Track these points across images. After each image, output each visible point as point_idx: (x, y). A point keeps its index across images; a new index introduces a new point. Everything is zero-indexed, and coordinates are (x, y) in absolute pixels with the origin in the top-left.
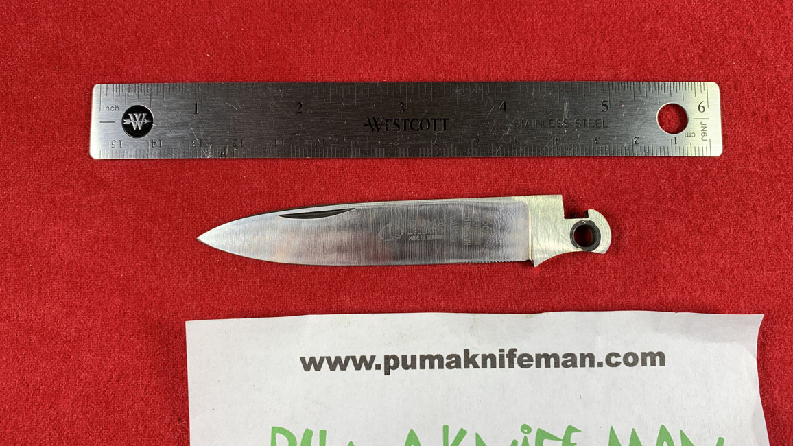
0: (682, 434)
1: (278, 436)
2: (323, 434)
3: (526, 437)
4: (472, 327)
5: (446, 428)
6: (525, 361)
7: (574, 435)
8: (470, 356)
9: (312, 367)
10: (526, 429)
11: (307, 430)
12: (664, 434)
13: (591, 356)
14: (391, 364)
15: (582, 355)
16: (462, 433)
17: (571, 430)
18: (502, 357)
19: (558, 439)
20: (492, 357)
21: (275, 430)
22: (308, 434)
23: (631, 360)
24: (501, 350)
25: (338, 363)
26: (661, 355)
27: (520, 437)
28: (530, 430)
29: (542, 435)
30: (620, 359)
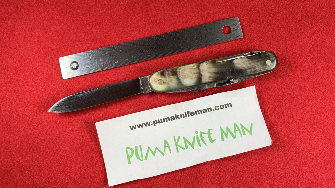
0: (241, 124)
1: (128, 149)
2: (140, 146)
3: (197, 135)
4: (176, 108)
5: (174, 137)
6: (192, 114)
7: (210, 131)
8: (177, 116)
9: (133, 128)
10: (197, 132)
11: (136, 146)
12: (236, 126)
13: (210, 108)
14: (155, 123)
15: (208, 109)
16: (179, 137)
17: (209, 130)
18: (186, 114)
19: (207, 133)
20: (183, 115)
21: (127, 148)
22: (136, 147)
23: (222, 107)
24: (185, 112)
25: (140, 126)
26: (230, 104)
27: (195, 135)
28: (198, 132)
29: (201, 133)
30: (219, 107)
